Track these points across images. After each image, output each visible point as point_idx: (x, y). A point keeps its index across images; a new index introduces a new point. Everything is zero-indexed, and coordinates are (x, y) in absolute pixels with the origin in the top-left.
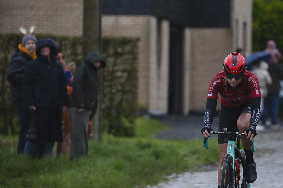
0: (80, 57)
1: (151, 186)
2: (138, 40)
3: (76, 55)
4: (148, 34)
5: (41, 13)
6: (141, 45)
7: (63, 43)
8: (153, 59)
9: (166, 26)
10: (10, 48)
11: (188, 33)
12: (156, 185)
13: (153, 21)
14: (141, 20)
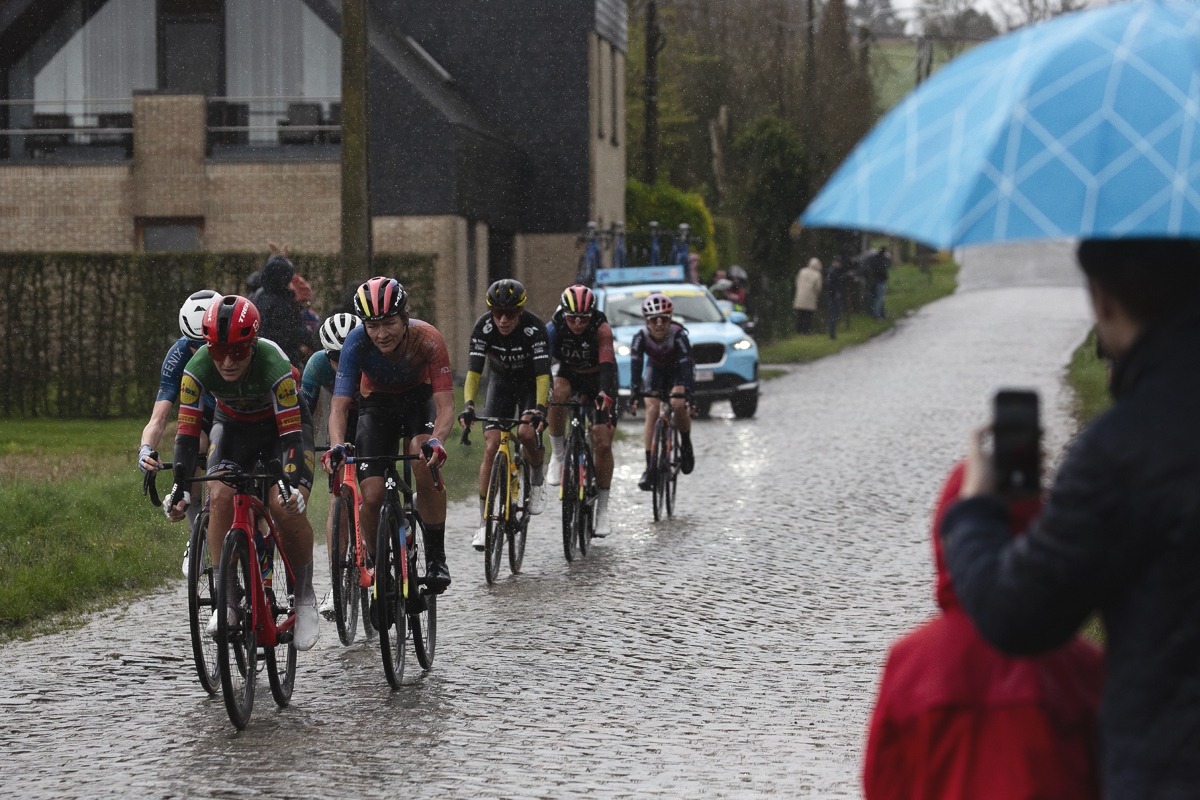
0: (339, 288)
1: (456, 502)
2: (436, 256)
3: (333, 284)
4: (454, 246)
5: (276, 216)
6: (441, 265)
7: (312, 265)
8: (463, 288)
9: (482, 231)
10: (226, 275)
11: (520, 242)
12: (465, 501)
13: (462, 223)
14: (440, 223)
